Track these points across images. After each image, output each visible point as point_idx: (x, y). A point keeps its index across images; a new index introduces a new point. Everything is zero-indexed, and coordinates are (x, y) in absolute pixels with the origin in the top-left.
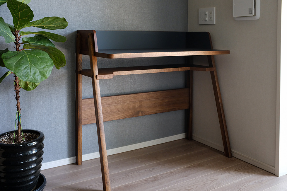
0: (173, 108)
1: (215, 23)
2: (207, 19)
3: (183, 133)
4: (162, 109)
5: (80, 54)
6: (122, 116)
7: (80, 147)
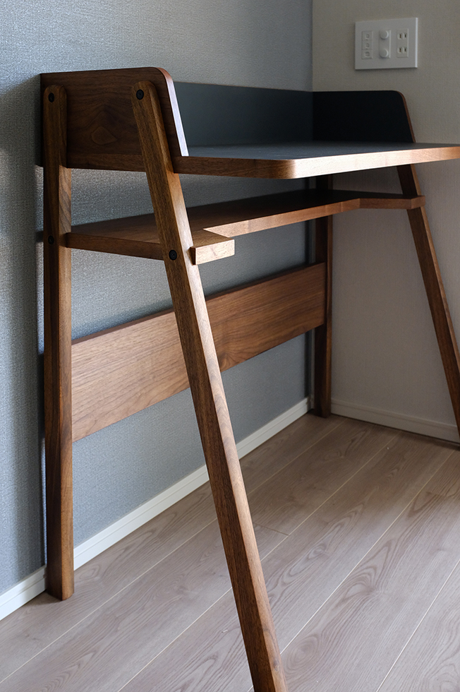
0: (292, 329)
1: (416, 66)
2: (388, 53)
3: (302, 399)
4: (272, 337)
5: (64, 166)
6: (180, 382)
7: (69, 527)
